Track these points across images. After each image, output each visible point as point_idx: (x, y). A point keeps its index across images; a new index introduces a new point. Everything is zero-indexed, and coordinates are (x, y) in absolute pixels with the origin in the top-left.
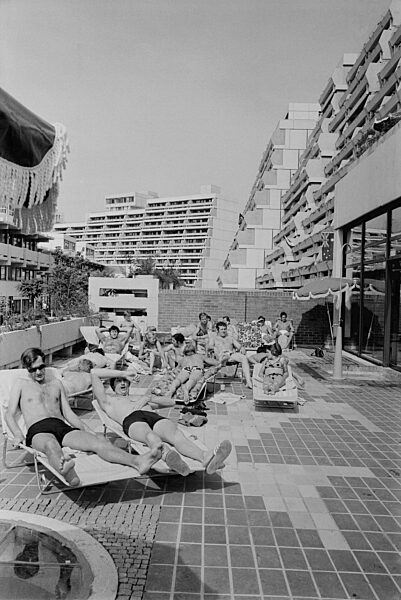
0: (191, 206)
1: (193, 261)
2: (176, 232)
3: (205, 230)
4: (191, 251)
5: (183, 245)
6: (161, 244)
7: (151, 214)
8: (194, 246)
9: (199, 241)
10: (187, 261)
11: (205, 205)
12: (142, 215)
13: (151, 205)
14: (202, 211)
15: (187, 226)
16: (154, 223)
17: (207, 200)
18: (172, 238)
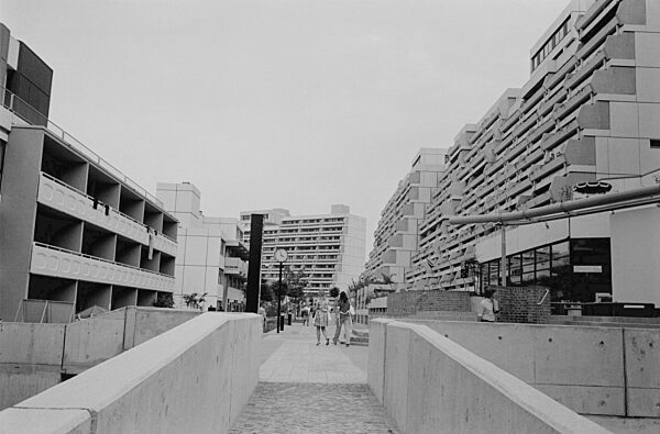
0: (322, 225)
1: (325, 275)
2: (308, 248)
3: (337, 247)
4: (324, 266)
5: (316, 261)
6: (294, 259)
7: (284, 231)
8: (328, 261)
9: (332, 256)
10: (319, 275)
11: (336, 224)
12: (276, 232)
13: (284, 222)
14: (334, 229)
15: (319, 242)
16: (287, 239)
17: (339, 219)
18: (305, 253)
